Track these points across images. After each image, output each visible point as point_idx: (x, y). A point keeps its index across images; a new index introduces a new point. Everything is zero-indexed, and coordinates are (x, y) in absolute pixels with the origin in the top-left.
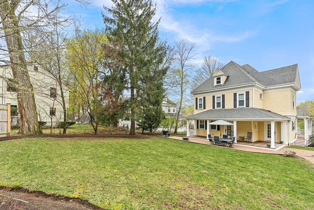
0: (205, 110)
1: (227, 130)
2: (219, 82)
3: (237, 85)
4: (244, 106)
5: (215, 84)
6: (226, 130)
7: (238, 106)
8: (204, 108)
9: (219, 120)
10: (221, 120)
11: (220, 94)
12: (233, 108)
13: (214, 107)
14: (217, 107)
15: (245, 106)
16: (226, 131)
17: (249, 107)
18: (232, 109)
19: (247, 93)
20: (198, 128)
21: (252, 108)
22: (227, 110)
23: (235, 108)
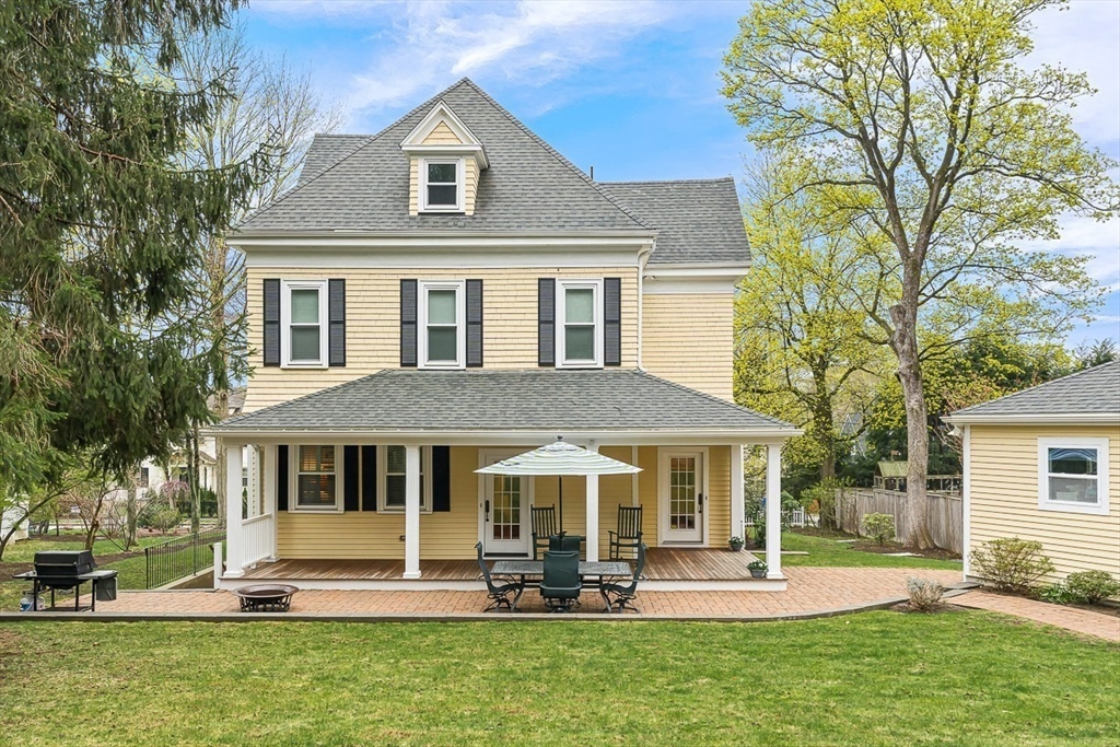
0: (337, 377)
1: (496, 503)
2: (442, 193)
4: (592, 357)
5: (419, 201)
6: (487, 503)
7: (561, 359)
8: (338, 361)
10: (562, 444)
11: (452, 274)
12: (536, 366)
13: (409, 359)
14: (430, 359)
15: (599, 361)
16: (487, 510)
17: (619, 364)
18: (527, 377)
19: (613, 287)
20: (282, 504)
21: (638, 374)
22: (494, 377)
23: (544, 370)
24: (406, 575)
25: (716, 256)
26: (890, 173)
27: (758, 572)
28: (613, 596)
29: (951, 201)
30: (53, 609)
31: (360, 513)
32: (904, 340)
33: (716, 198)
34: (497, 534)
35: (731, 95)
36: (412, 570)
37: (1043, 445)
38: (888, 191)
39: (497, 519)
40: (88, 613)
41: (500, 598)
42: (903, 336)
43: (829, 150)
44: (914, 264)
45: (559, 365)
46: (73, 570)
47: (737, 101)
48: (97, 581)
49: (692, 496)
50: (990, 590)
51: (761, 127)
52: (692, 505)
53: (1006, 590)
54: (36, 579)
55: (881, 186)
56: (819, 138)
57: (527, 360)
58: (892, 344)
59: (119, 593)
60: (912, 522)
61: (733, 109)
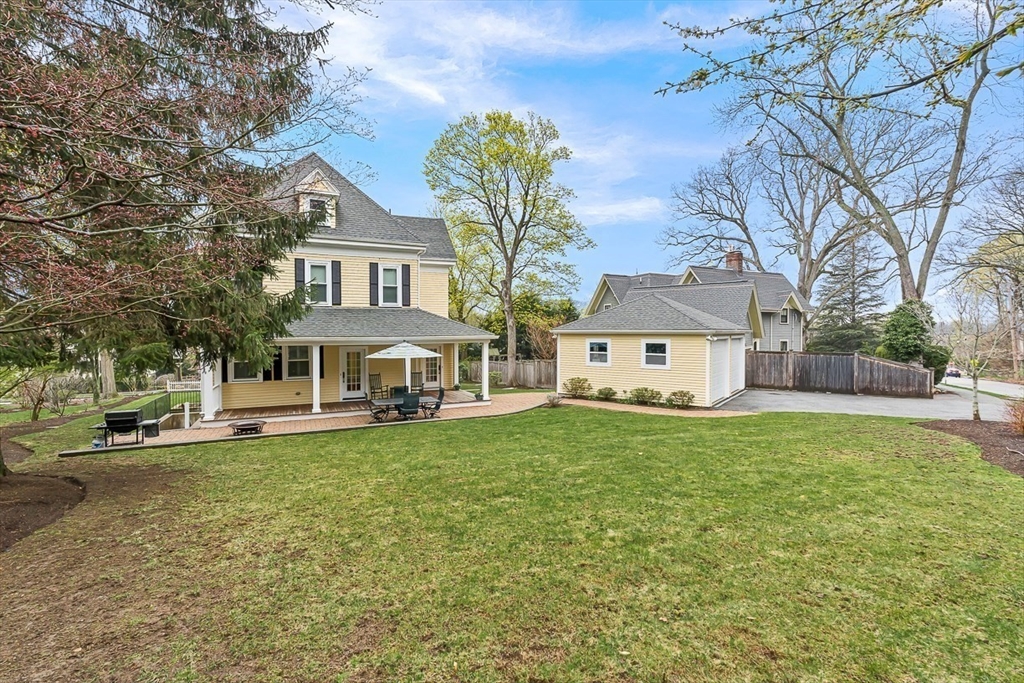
1: (348, 373)
3: (383, 241)
6: (343, 373)
7: (381, 303)
9: (401, 342)
10: (405, 344)
11: (324, 257)
12: (368, 305)
15: (400, 303)
16: (343, 377)
17: (409, 305)
18: (365, 311)
19: (406, 269)
20: (225, 379)
21: (418, 310)
22: (348, 310)
23: (373, 307)
24: (314, 411)
25: (441, 255)
26: (501, 221)
27: (479, 398)
28: (428, 412)
29: (526, 236)
30: (113, 445)
31: (273, 381)
32: (505, 294)
33: (437, 227)
34: (349, 389)
35: (427, 175)
36: (316, 409)
37: (588, 341)
38: (500, 230)
39: (349, 381)
40: (141, 445)
41: (378, 417)
42: (506, 293)
43: (472, 208)
44: (510, 262)
45: (380, 305)
46: (135, 420)
47: (430, 178)
48: (144, 427)
49: (436, 366)
50: (569, 398)
51: (441, 192)
52: (436, 371)
53: (575, 397)
54: (105, 428)
55: (497, 227)
56: (467, 201)
57: (364, 302)
58: (500, 296)
59: (161, 433)
60: (510, 375)
61: (428, 181)
